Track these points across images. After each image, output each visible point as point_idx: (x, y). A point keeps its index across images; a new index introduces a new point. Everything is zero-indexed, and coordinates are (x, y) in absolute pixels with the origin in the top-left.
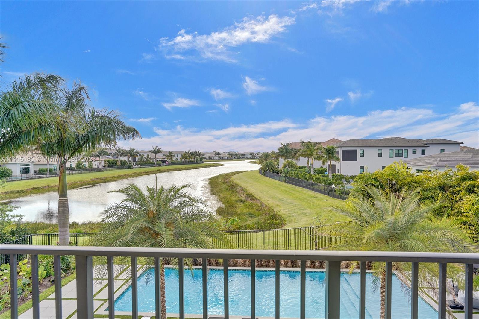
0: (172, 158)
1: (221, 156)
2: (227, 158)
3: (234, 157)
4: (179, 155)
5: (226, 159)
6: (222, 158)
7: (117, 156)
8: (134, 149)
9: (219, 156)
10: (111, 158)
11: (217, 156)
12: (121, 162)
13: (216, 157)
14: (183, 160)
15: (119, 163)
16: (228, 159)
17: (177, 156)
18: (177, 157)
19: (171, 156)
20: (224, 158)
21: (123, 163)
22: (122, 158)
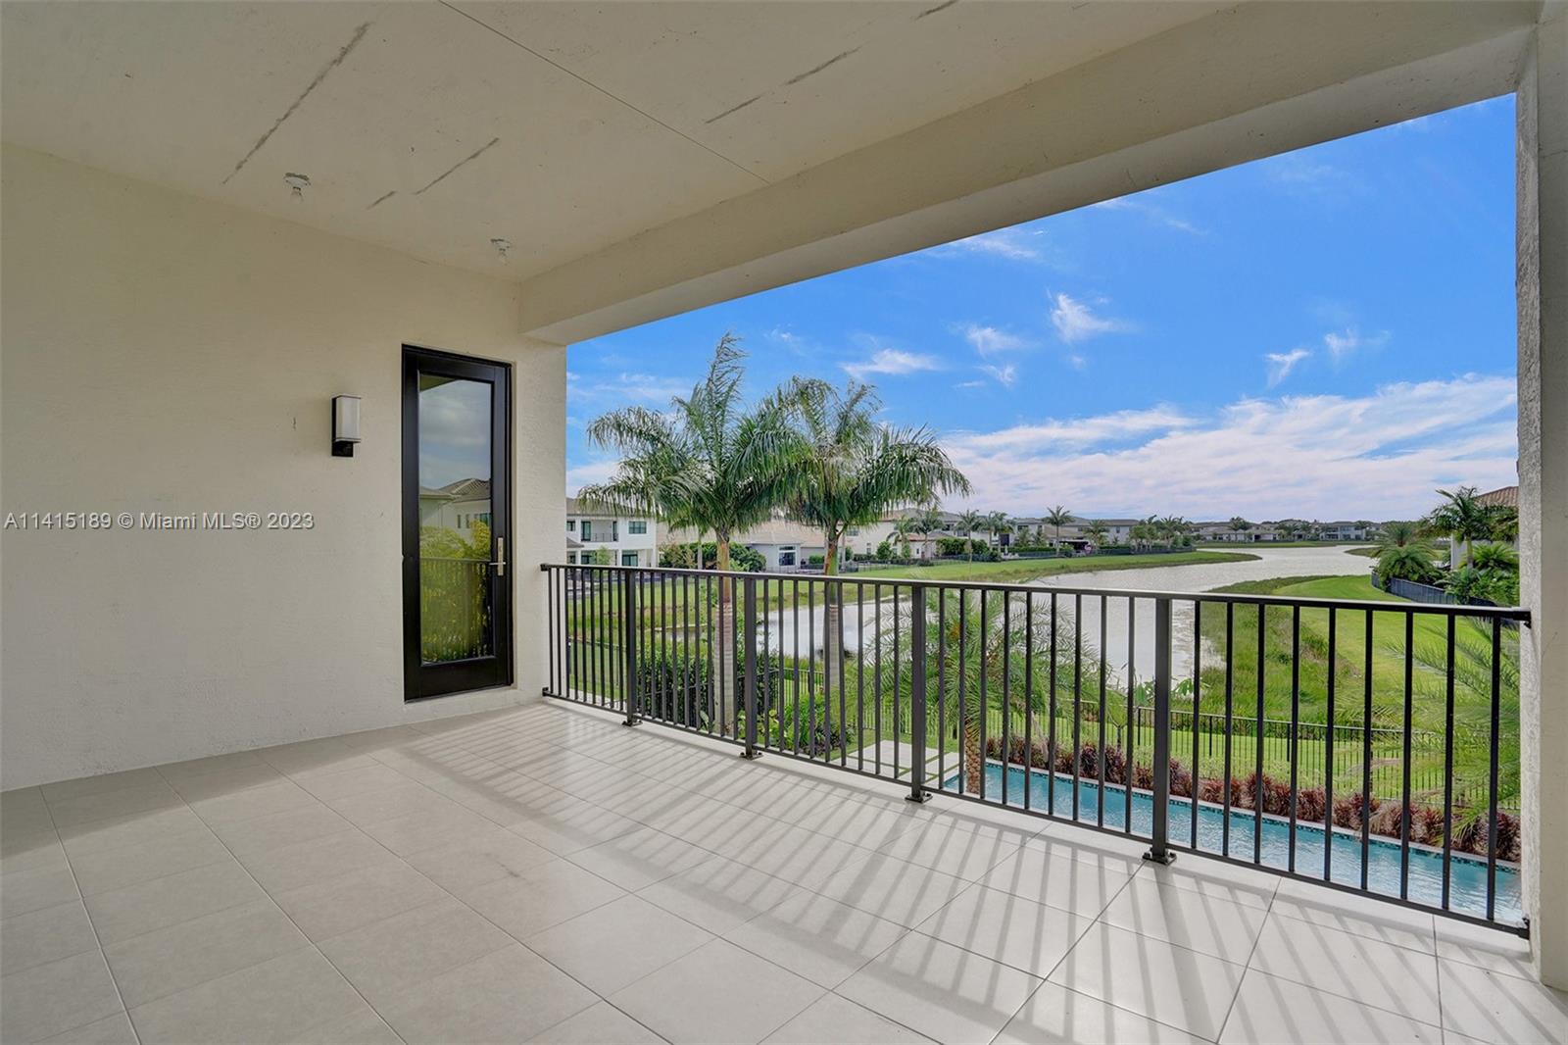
0: (1101, 536)
1: (1253, 531)
2: (1275, 538)
3: (1300, 536)
4: (1122, 529)
5: (1269, 541)
6: (1257, 537)
7: (965, 530)
8: (1004, 514)
9: (1247, 532)
10: (952, 536)
11: (1241, 531)
12: (974, 545)
13: (1236, 535)
14: (1134, 543)
15: (968, 548)
16: (1277, 541)
17: (1118, 532)
18: (1117, 535)
19: (1100, 531)
20: (1263, 538)
21: (978, 548)
22: (976, 537)
